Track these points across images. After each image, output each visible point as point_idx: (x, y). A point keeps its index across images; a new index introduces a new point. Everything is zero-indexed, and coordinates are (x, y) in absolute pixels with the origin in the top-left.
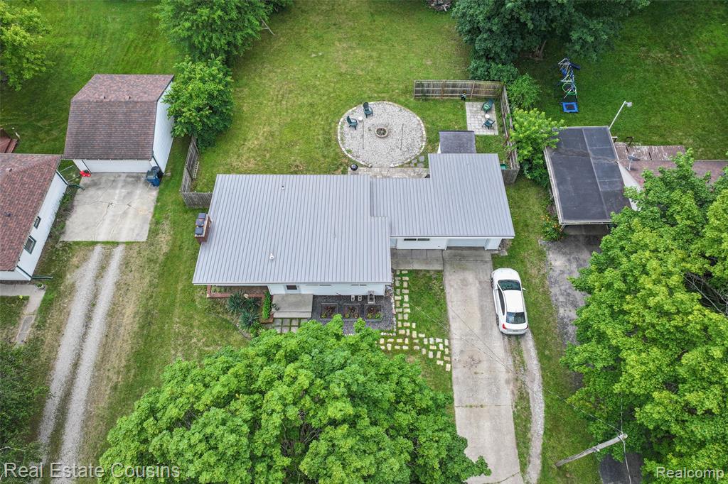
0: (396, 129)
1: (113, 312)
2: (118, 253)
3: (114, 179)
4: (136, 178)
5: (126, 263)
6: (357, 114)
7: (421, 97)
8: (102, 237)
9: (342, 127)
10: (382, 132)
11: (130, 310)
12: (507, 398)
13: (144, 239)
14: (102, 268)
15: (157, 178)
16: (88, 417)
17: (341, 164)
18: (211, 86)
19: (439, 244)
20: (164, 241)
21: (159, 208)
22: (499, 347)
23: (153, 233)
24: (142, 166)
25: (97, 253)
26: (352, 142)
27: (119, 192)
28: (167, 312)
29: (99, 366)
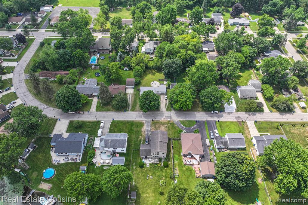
0: (157, 83)
1: (131, 98)
2: (131, 94)
3: (129, 88)
4: (131, 88)
5: (132, 95)
6: (153, 82)
7: (160, 80)
8: (129, 92)
9: (151, 83)
10: (155, 84)
11: (133, 98)
12: (165, 103)
13: (133, 92)
14: (130, 95)
15: (133, 88)
16: (131, 105)
17: (151, 86)
18: (139, 79)
19: (160, 93)
20: (135, 93)
21: (134, 90)
22: (165, 100)
23: (134, 92)
24: (132, 87)
25: (129, 94)
26: (152, 85)
27: (130, 89)
28: (136, 98)
29: (131, 101)
